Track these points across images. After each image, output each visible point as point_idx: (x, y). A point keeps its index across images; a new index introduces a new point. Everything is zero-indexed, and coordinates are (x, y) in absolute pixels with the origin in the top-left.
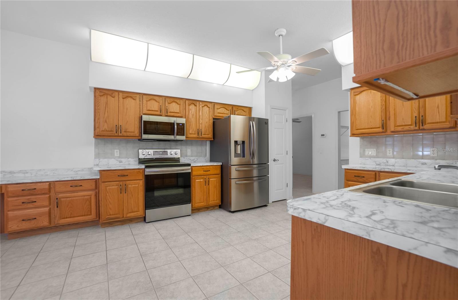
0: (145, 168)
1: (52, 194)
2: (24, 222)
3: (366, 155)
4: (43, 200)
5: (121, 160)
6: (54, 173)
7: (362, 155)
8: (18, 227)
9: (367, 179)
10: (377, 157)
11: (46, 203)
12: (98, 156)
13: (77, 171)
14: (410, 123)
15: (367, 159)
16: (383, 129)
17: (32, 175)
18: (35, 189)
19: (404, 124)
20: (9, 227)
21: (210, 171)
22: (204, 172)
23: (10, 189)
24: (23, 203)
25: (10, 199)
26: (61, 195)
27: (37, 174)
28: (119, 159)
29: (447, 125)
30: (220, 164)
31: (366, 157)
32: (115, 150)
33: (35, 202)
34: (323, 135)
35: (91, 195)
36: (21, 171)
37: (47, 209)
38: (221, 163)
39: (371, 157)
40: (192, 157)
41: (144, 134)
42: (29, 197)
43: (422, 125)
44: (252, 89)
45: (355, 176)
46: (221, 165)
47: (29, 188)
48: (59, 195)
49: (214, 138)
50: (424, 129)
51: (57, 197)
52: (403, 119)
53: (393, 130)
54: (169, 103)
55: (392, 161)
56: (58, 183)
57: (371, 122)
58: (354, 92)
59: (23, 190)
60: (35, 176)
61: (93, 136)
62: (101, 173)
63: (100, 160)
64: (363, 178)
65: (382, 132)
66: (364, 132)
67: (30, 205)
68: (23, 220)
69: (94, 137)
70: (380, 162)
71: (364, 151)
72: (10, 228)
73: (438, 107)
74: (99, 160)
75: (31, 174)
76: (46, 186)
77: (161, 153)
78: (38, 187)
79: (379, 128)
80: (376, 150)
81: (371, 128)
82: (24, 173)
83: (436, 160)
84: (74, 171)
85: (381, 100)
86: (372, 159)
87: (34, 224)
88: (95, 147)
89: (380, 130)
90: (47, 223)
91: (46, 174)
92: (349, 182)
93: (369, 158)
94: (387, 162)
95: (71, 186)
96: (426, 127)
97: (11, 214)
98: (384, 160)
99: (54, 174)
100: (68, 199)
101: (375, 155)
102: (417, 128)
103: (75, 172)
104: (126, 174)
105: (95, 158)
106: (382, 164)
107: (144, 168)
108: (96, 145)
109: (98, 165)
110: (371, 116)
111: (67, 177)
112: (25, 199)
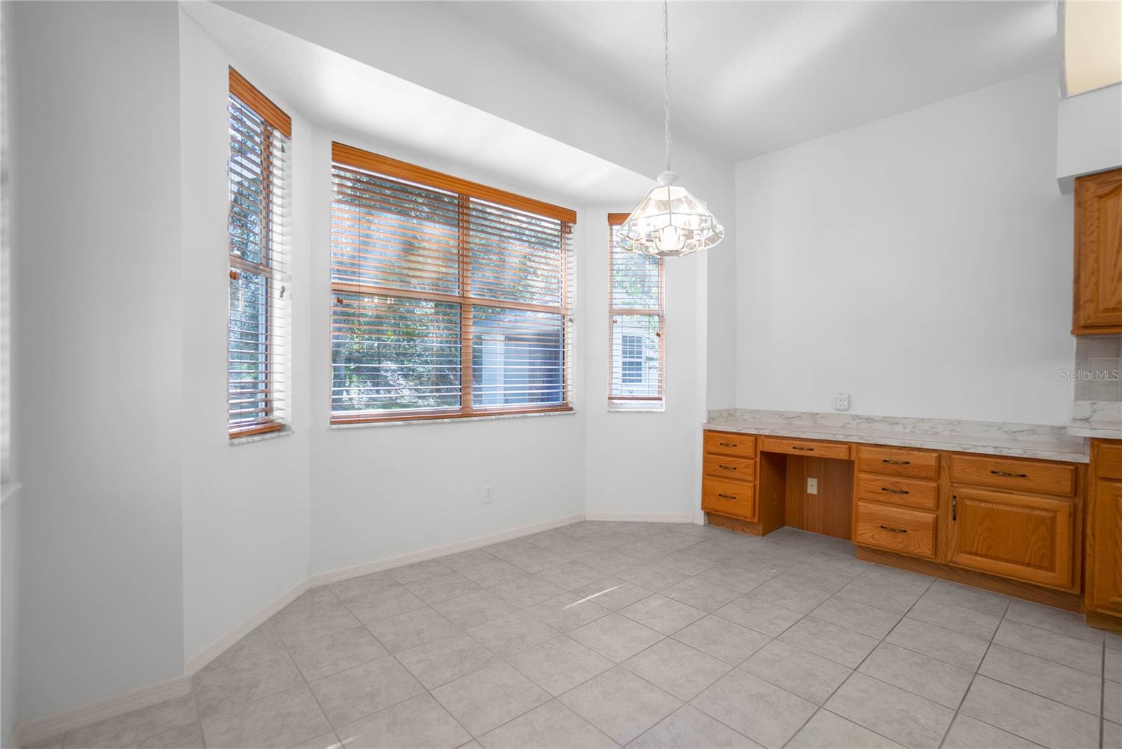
1: (944, 481)
2: (884, 533)
4: (922, 492)
6: (952, 430)
8: (872, 537)
11: (930, 503)
12: (1084, 391)
13: (1013, 432)
17: (906, 430)
18: (908, 463)
20: (859, 532)
23: (864, 454)
24: (884, 489)
25: (862, 476)
26: (964, 491)
33: (907, 493)
35: (1056, 512)
36: (885, 417)
37: (930, 517)
42: (895, 479)
47: (895, 458)
48: (960, 488)
51: (954, 495)
56: (960, 459)
59: (885, 461)
60: (912, 432)
61: (1070, 328)
62: (1098, 446)
63: (1095, 406)
67: (896, 498)
68: (882, 527)
69: (1072, 333)
72: (861, 535)
74: (1094, 404)
75: (905, 428)
76: (931, 461)
78: (914, 458)
82: (891, 424)
84: (1007, 432)
87: (901, 543)
88: (1078, 364)
90: (929, 550)
91: (935, 430)
95: (993, 472)
97: (863, 507)
99: (953, 434)
100: (983, 505)
103: (1009, 434)
105: (1077, 399)
109: (1087, 420)
111: (984, 446)
112: (887, 481)
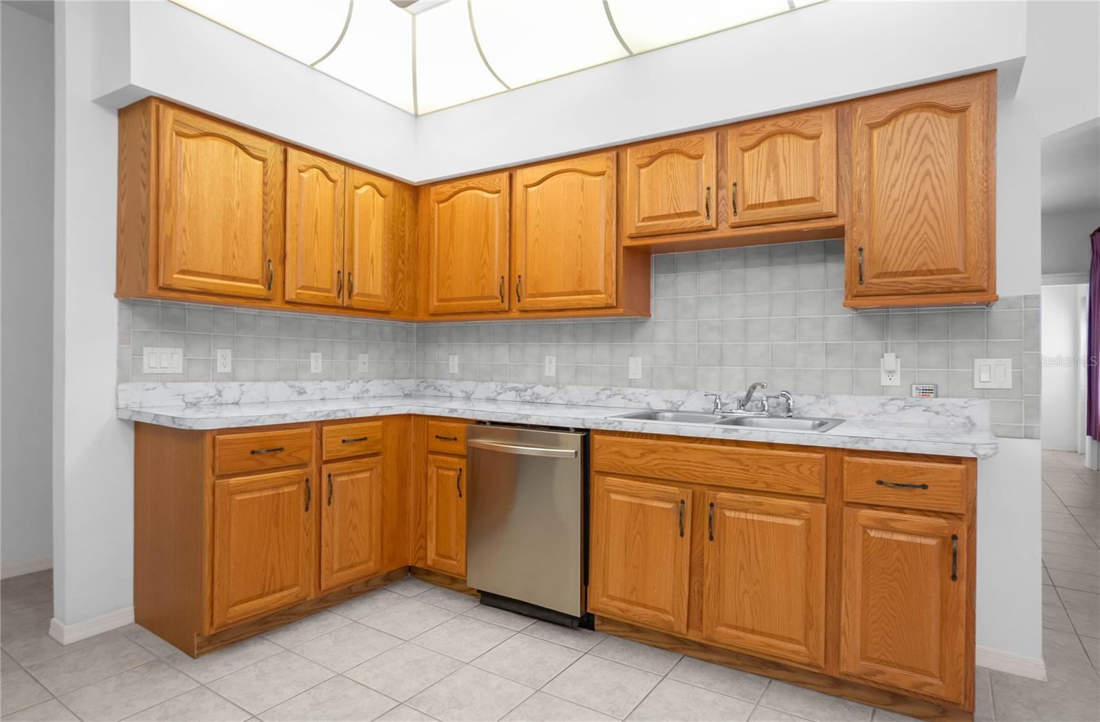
3: (146, 370)
7: (128, 372)
9: (290, 455)
10: (186, 378)
14: (328, 286)
15: (150, 385)
16: (268, 287)
19: (315, 285)
31: (147, 378)
39: (163, 378)
43: (350, 297)
45: (253, 452)
50: (349, 308)
52: (315, 270)
53: (290, 295)
55: (232, 389)
57: (234, 256)
64: (280, 455)
66: (211, 288)
70: (198, 395)
71: (138, 355)
79: (256, 282)
80: (184, 355)
81: (234, 279)
83: (322, 381)
86: (168, 385)
89: (258, 288)
93: (159, 381)
94: (220, 393)
96: (357, 301)
98: (210, 388)
101: (180, 371)
102: (339, 302)
106: (205, 401)
110: (235, 236)
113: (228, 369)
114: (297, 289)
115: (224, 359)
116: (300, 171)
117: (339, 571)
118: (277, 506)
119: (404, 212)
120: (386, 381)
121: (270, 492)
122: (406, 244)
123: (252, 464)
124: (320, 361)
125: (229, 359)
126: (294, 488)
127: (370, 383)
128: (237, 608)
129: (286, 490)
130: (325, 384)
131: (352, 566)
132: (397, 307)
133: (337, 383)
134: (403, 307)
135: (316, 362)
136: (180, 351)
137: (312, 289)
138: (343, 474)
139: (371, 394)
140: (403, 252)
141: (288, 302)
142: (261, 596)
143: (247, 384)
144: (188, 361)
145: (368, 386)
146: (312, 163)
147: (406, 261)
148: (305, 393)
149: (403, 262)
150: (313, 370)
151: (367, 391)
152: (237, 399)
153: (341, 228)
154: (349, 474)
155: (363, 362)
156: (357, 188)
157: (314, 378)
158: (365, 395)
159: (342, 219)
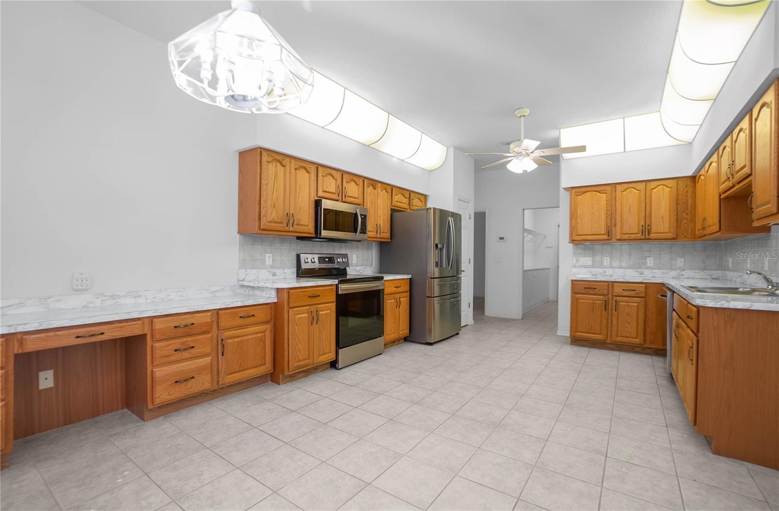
0: (339, 284)
1: (214, 331)
2: (177, 386)
3: (580, 264)
4: (203, 343)
5: (274, 271)
6: (181, 296)
7: (575, 264)
8: (169, 395)
9: (599, 291)
10: (593, 266)
11: (208, 349)
12: (243, 264)
13: (214, 292)
14: (637, 232)
15: (581, 268)
16: (609, 236)
18: (193, 324)
19: (630, 232)
20: (157, 396)
21: (400, 287)
22: (396, 289)
23: (158, 325)
24: (176, 350)
25: (157, 345)
26: (227, 333)
27: (154, 298)
28: (272, 270)
29: (670, 235)
30: (409, 276)
32: (267, 255)
33: (193, 347)
34: (502, 238)
35: (264, 332)
37: (208, 360)
38: (411, 275)
40: (357, 266)
41: (324, 230)
42: (184, 340)
43: (648, 235)
44: (430, 170)
45: (585, 288)
46: (410, 279)
47: (184, 323)
48: (224, 332)
49: (391, 239)
50: (649, 239)
51: (222, 338)
52: (630, 227)
53: (619, 237)
54: (347, 182)
55: (609, 272)
56: (224, 313)
57: (595, 227)
58: (575, 192)
59: (176, 327)
62: (289, 292)
63: (247, 272)
64: (595, 290)
65: (608, 240)
66: (586, 239)
67: (186, 354)
68: (176, 382)
70: (597, 272)
71: (578, 260)
72: (158, 397)
73: (663, 218)
76: (209, 319)
77: (327, 260)
79: (604, 234)
80: (592, 259)
81: (595, 235)
82: (135, 297)
83: (653, 269)
84: (211, 292)
85: (607, 204)
86: (587, 268)
87: (191, 388)
88: (239, 249)
89: (606, 237)
90: (209, 383)
92: (578, 295)
93: (584, 267)
94: (605, 272)
95: (241, 317)
96: (652, 236)
98: (601, 270)
100: (236, 340)
101: (591, 264)
102: (643, 237)
104: (318, 294)
105: (239, 269)
106: (599, 274)
107: (337, 283)
108: (241, 245)
110: (595, 221)
111: (236, 302)
112: (177, 343)
113: (609, 264)
114: (621, 235)
115: (606, 261)
116: (622, 192)
117: (621, 336)
118: (593, 307)
119: (687, 191)
120: (697, 271)
121: (591, 301)
122: (689, 205)
123: (584, 291)
124: (652, 261)
125: (609, 261)
126: (601, 302)
127: (685, 271)
128: (579, 333)
129: (597, 302)
130: (655, 271)
131: (627, 337)
132: (682, 236)
133: (662, 271)
134: (686, 235)
135: (650, 262)
136: (591, 258)
137: (628, 234)
138: (624, 302)
139: (686, 276)
140: (687, 209)
141: (618, 240)
142: (587, 333)
143: (616, 269)
144: (594, 261)
145: (683, 273)
146: (628, 187)
147: (689, 213)
148: (643, 274)
149: (687, 214)
150: (648, 265)
151: (683, 275)
152: (612, 274)
153: (643, 208)
154: (626, 302)
155: (680, 262)
156: (652, 189)
157: (649, 268)
158: (681, 277)
159: (644, 205)
